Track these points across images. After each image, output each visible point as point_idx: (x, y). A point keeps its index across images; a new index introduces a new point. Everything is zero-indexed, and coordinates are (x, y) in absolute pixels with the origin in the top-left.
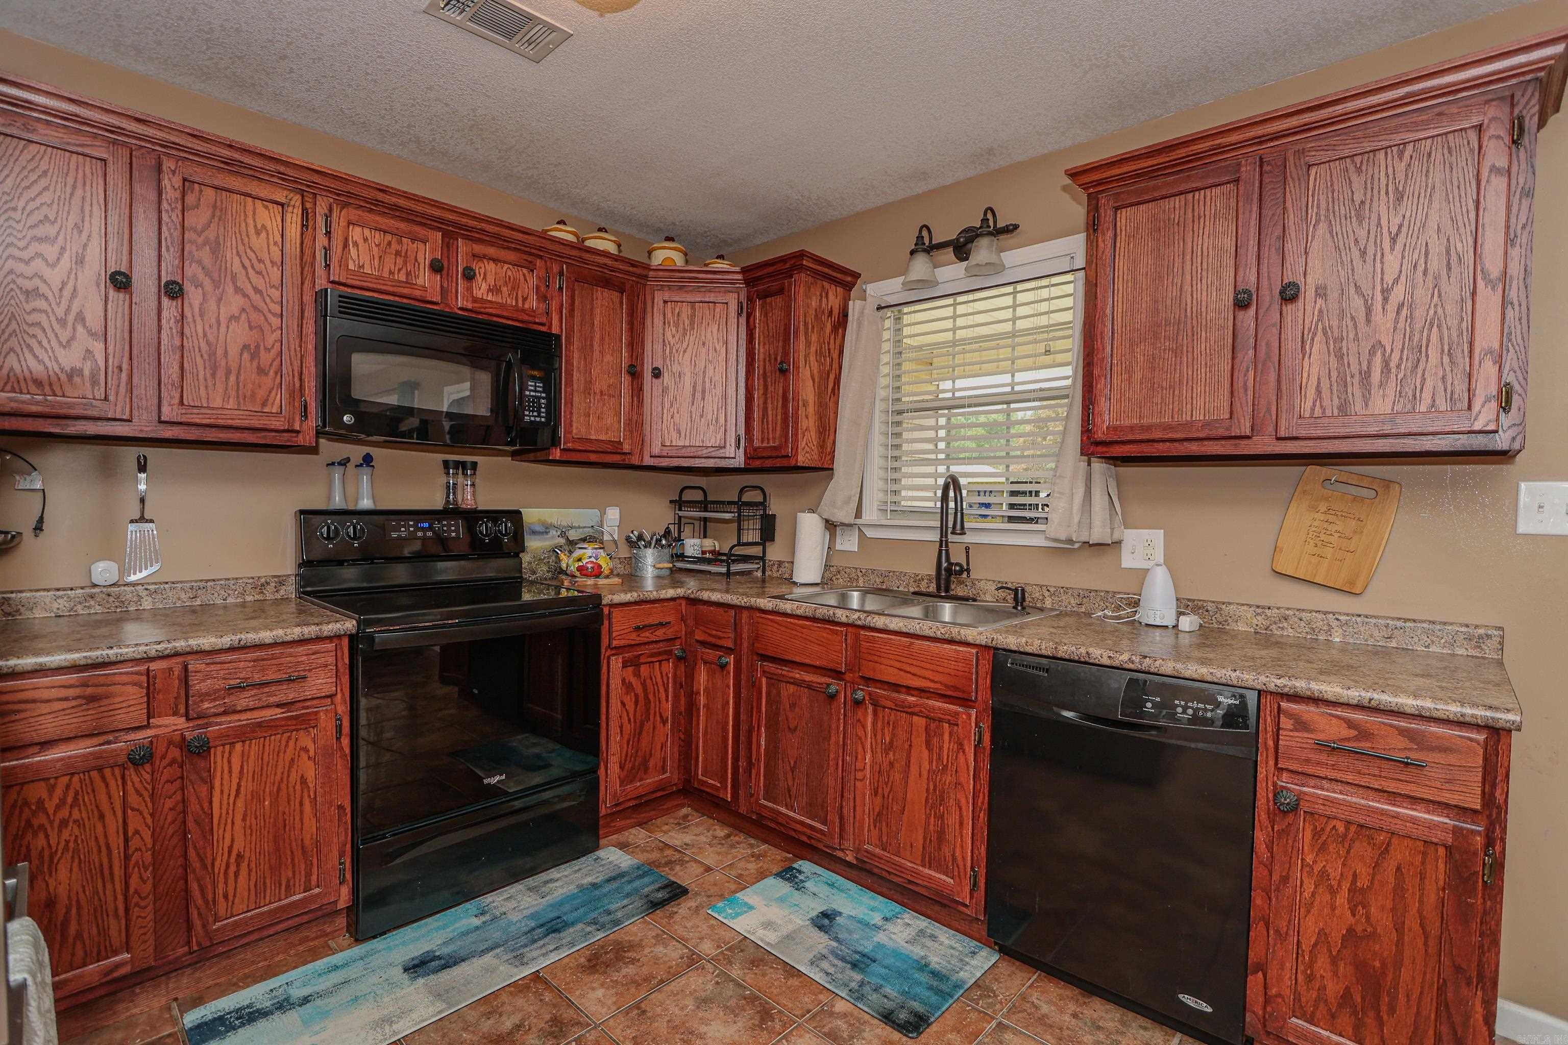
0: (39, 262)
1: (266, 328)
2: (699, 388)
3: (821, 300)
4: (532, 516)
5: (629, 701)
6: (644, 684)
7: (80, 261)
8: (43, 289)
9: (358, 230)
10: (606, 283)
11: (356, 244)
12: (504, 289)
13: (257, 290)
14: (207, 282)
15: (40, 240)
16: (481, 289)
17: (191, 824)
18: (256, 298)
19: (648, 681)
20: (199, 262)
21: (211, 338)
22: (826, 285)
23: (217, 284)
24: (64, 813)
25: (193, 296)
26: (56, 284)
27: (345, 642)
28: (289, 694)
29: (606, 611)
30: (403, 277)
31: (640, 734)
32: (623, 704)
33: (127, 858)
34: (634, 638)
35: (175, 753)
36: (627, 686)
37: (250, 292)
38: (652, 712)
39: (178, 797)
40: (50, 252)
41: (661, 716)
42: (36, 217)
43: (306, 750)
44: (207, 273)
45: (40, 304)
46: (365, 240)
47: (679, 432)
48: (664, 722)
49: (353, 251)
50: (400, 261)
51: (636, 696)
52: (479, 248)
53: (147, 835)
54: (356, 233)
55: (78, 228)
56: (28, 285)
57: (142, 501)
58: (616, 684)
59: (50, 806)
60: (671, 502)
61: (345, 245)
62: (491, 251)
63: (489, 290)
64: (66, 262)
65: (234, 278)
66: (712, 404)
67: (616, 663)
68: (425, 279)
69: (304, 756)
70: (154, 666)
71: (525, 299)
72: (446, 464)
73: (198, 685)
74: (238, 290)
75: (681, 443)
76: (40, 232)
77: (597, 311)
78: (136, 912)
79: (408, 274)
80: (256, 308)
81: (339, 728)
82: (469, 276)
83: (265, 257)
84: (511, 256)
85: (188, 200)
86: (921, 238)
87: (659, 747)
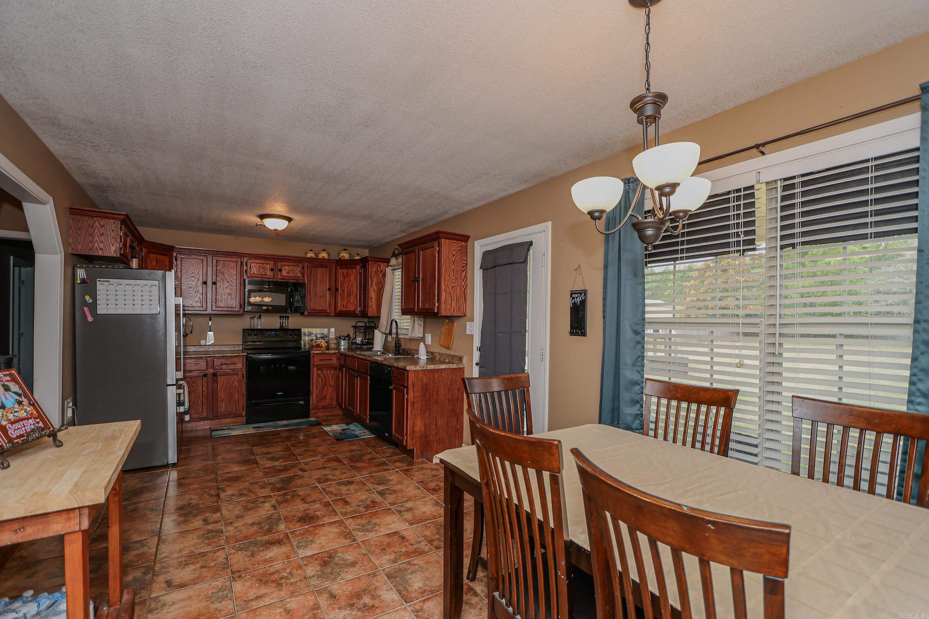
0: (192, 281)
1: (233, 289)
2: (349, 294)
3: (377, 268)
4: (305, 330)
5: (320, 380)
6: (324, 375)
7: (198, 280)
8: (192, 286)
9: (253, 264)
10: (322, 266)
11: (253, 267)
12: (291, 273)
13: (231, 281)
14: (221, 281)
15: (192, 277)
16: (284, 273)
17: (214, 391)
18: (231, 283)
19: (326, 375)
20: (220, 277)
21: (222, 292)
22: (380, 263)
23: (223, 281)
24: (193, 385)
25: (218, 284)
26: (194, 285)
27: (245, 357)
28: (232, 367)
29: (312, 355)
30: (264, 273)
31: (323, 389)
32: (317, 380)
33: (203, 395)
34: (321, 363)
35: (211, 376)
36: (319, 376)
37: (230, 281)
38: (327, 384)
39: (212, 385)
40: (193, 279)
41: (330, 385)
42: (192, 272)
43: (236, 379)
44: (221, 279)
45: (192, 289)
46: (255, 266)
47: (344, 306)
48: (331, 387)
49: (252, 269)
50: (263, 270)
51: (322, 379)
52: (283, 263)
53: (206, 391)
54: (253, 265)
55: (198, 273)
56: (189, 286)
57: (210, 327)
58: (315, 374)
59: (191, 383)
60: (352, 326)
61: (250, 268)
62: (287, 263)
63: (287, 273)
64: (196, 280)
65: (226, 280)
66: (352, 298)
67: (315, 369)
68: (269, 273)
69: (236, 381)
70: (208, 359)
71: (296, 274)
72: (281, 317)
73: (215, 363)
74: (227, 282)
75: (344, 310)
76: (191, 276)
77: (319, 274)
78: (204, 406)
79: (265, 272)
80: (231, 285)
81: (243, 376)
82: (280, 270)
83: (233, 274)
84: (292, 264)
85: (218, 264)
86: (394, 252)
87: (329, 393)
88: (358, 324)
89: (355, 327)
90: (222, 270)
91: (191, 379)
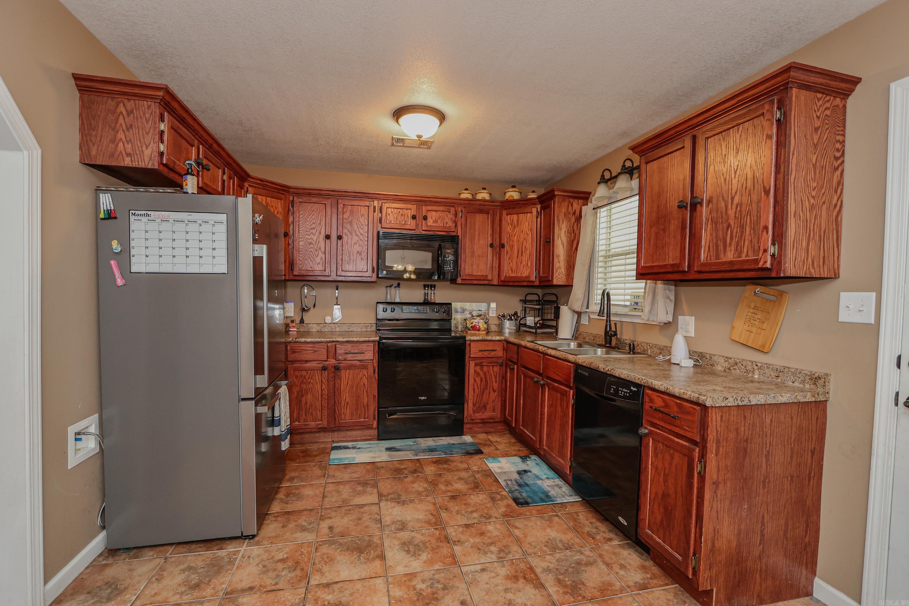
0: (312, 235)
1: (364, 246)
2: (520, 251)
3: (568, 208)
4: (456, 305)
5: (478, 380)
6: (485, 374)
7: (320, 233)
8: (313, 242)
9: (390, 209)
10: (481, 211)
11: (389, 214)
12: (439, 221)
13: (361, 234)
14: (348, 234)
15: (312, 229)
16: (430, 222)
17: (336, 391)
18: (361, 236)
19: (487, 374)
20: (347, 228)
21: (349, 250)
22: (571, 200)
23: (351, 234)
24: (309, 380)
25: (345, 238)
26: (315, 240)
27: (377, 343)
28: (360, 357)
29: (467, 342)
30: (403, 223)
31: (483, 393)
32: (475, 380)
33: (322, 396)
34: (480, 355)
35: (333, 369)
36: (477, 373)
37: (359, 234)
38: (489, 386)
39: (333, 382)
40: (314, 231)
41: (493, 389)
42: (312, 222)
43: (365, 375)
44: (349, 231)
45: (312, 246)
46: (392, 212)
47: (512, 270)
48: (494, 391)
49: (388, 217)
50: (403, 218)
51: (481, 379)
52: (429, 208)
53: (326, 390)
54: (389, 210)
55: (320, 224)
56: (309, 241)
57: (337, 298)
58: (472, 371)
59: (307, 377)
60: (520, 300)
61: (386, 216)
62: (434, 208)
63: (434, 222)
64: (317, 234)
65: (355, 232)
66: (525, 257)
67: (472, 364)
68: (410, 222)
69: (364, 377)
70: (329, 344)
71: (447, 223)
72: (425, 286)
73: (339, 352)
74: (356, 235)
75: (513, 275)
76: (311, 227)
77: (477, 223)
78: (323, 411)
79: (405, 221)
80: (361, 240)
81: (374, 371)
82: (425, 218)
83: (363, 223)
84: (441, 208)
85: (345, 210)
86: (603, 176)
87: (492, 401)
88: (529, 298)
89: (525, 301)
90: (350, 219)
91: (307, 373)
